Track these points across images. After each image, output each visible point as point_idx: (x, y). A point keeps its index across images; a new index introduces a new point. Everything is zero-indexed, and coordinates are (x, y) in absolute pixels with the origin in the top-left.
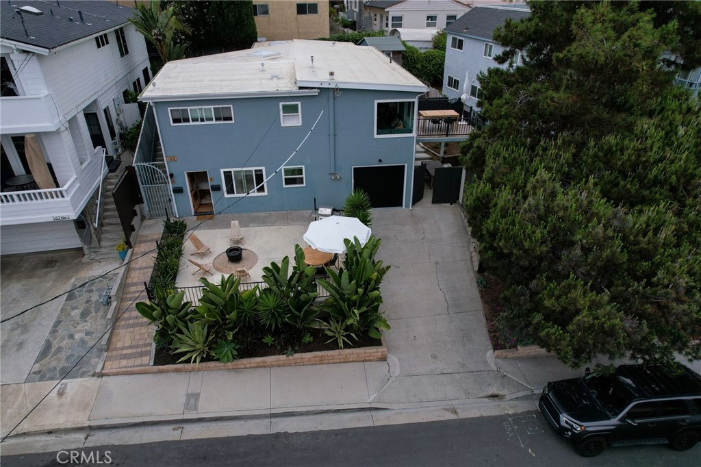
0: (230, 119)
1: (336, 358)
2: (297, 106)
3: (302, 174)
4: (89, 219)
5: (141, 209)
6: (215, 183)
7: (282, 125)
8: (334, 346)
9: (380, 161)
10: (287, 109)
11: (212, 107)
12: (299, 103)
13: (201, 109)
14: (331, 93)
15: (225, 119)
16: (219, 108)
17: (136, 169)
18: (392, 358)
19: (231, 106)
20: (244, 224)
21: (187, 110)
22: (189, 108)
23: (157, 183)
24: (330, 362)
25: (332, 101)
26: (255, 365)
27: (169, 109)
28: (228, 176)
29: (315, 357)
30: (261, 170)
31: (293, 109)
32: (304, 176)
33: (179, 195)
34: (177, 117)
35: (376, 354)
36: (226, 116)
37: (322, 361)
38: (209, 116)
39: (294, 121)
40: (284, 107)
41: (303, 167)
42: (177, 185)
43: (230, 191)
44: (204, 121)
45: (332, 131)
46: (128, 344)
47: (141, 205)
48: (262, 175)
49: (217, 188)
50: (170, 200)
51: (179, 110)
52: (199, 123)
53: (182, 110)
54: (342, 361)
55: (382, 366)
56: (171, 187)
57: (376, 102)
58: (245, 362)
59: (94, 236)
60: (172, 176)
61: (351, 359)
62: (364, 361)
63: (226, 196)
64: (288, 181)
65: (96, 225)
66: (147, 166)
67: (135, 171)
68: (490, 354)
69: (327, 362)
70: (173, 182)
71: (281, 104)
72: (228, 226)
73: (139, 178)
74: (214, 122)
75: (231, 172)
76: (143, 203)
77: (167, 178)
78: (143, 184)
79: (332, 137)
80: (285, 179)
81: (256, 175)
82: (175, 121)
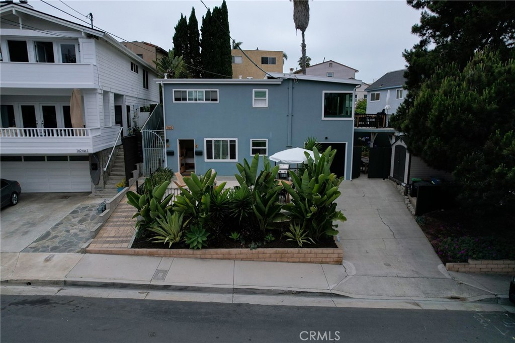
0: (216, 100)
1: (295, 256)
2: (265, 93)
3: (265, 146)
4: (101, 163)
5: (140, 167)
6: (199, 149)
7: (253, 106)
9: (326, 138)
10: (258, 94)
11: (204, 90)
12: (267, 90)
13: (196, 91)
14: (291, 83)
15: (212, 100)
16: (208, 92)
17: (143, 134)
18: (348, 263)
19: (218, 90)
21: (186, 92)
22: (187, 90)
23: (156, 147)
24: (290, 260)
25: (291, 89)
26: (220, 256)
27: (173, 90)
28: (209, 143)
29: (276, 253)
30: (235, 141)
32: (267, 147)
33: (170, 157)
34: (178, 97)
35: (333, 256)
36: (214, 98)
37: (282, 259)
38: (200, 97)
39: (263, 104)
40: (256, 92)
41: (267, 140)
42: (169, 150)
43: (209, 157)
44: (197, 101)
45: (290, 112)
46: (112, 234)
47: (141, 164)
48: (235, 145)
49: (200, 153)
50: (163, 161)
51: (180, 91)
52: (193, 102)
53: (183, 92)
54: (301, 260)
55: (339, 269)
56: (165, 150)
57: (324, 92)
59: (102, 178)
60: (167, 141)
61: (309, 260)
62: (322, 263)
63: (206, 160)
64: (254, 151)
65: (105, 169)
66: (151, 133)
67: (142, 136)
68: (441, 266)
69: (286, 259)
70: (168, 146)
71: (254, 90)
73: (143, 142)
74: (204, 101)
75: (212, 141)
76: (142, 162)
77: (164, 143)
78: (145, 147)
79: (290, 116)
80: (253, 149)
81: (230, 145)
82: (176, 99)
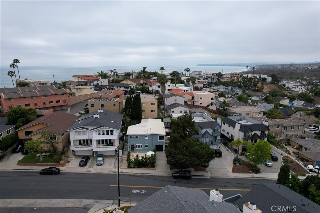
0: (138, 138)
3: (148, 146)
6: (135, 146)
7: (145, 139)
8: (149, 167)
9: (159, 144)
10: (146, 137)
13: (134, 136)
14: (152, 135)
16: (137, 136)
18: (156, 170)
20: (139, 153)
23: (127, 146)
24: (149, 169)
28: (137, 145)
29: (147, 168)
31: (147, 137)
33: (129, 148)
39: (147, 138)
41: (148, 144)
43: (137, 148)
44: (134, 138)
45: (152, 139)
46: (124, 166)
47: (124, 149)
51: (131, 136)
55: (155, 170)
57: (159, 136)
58: (138, 168)
60: (129, 145)
61: (151, 169)
62: (153, 170)
63: (136, 148)
64: (145, 147)
68: (169, 170)
72: (136, 153)
73: (124, 145)
74: (136, 138)
79: (152, 141)
81: (141, 145)
82: (131, 138)
